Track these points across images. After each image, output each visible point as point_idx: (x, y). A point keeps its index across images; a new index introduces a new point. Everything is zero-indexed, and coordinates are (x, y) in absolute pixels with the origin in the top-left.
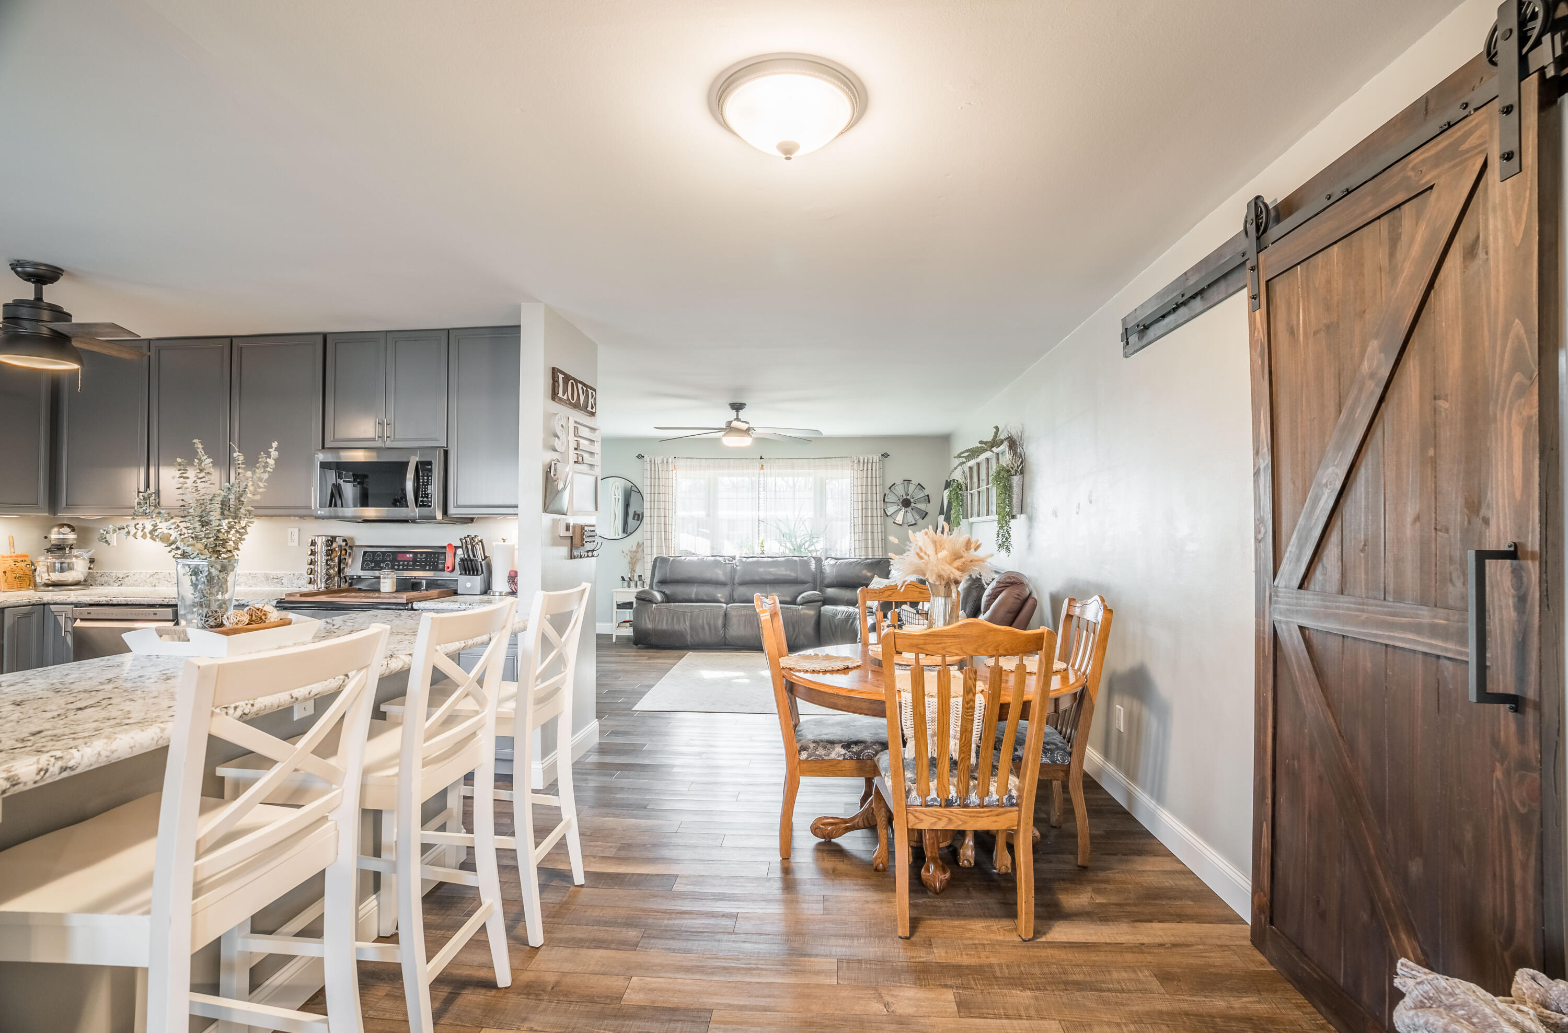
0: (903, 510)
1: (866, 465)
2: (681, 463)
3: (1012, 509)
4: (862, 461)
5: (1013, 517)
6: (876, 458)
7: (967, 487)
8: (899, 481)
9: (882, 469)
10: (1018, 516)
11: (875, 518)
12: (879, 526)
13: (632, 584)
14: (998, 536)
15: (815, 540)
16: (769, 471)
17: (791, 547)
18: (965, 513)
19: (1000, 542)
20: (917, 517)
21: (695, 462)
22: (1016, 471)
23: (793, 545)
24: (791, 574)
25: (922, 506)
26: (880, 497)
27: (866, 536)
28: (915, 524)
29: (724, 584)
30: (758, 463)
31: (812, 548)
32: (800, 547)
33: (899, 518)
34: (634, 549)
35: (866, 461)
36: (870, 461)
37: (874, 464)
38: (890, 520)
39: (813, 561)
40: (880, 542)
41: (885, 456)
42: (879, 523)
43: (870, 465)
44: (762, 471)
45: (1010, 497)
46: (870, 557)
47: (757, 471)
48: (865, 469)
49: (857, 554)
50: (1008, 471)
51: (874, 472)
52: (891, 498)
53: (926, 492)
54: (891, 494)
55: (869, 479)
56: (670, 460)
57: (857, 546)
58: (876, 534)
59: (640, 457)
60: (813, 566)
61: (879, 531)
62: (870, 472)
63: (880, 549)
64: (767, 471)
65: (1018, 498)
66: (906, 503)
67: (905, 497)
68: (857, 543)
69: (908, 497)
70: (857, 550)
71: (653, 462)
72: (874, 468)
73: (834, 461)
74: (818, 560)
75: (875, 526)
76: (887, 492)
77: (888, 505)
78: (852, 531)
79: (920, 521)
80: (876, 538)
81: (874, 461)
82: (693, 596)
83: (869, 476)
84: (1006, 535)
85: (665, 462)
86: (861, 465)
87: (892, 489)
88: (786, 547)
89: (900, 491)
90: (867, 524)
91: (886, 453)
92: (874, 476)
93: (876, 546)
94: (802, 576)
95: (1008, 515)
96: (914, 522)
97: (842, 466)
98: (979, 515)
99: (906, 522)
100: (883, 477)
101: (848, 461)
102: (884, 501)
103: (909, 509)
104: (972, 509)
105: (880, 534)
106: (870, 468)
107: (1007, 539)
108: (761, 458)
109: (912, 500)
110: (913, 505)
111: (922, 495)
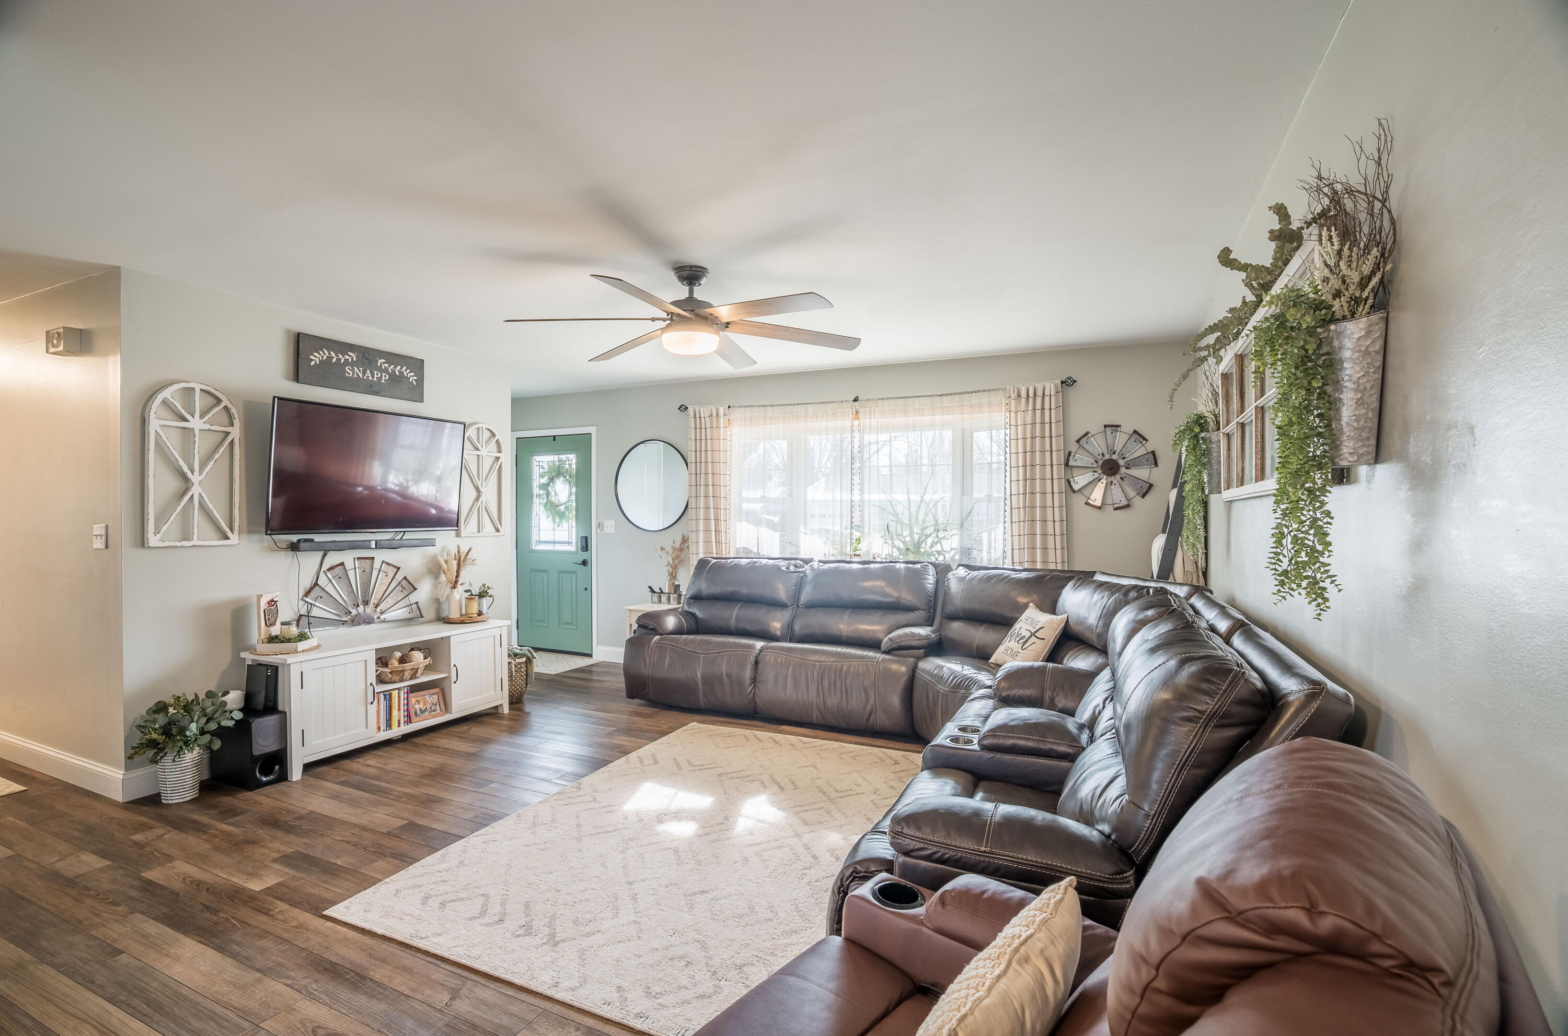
0: (1104, 481)
1: (1031, 400)
2: (737, 414)
3: (1335, 444)
4: (1024, 394)
5: (1342, 476)
6: (1051, 387)
7: (1218, 423)
8: (1095, 427)
9: (1064, 407)
10: (1363, 470)
11: (1049, 496)
12: (1057, 510)
13: (664, 598)
14: (1279, 543)
15: (941, 534)
16: (867, 421)
17: (902, 546)
18: (1215, 481)
19: (1285, 564)
20: (1132, 493)
21: (757, 412)
22: (1356, 301)
23: (904, 543)
24: (892, 593)
25: (1142, 473)
26: (1058, 458)
27: (1033, 528)
28: (1128, 506)
29: (781, 605)
30: (849, 408)
31: (938, 547)
32: (918, 545)
33: (1097, 496)
34: (677, 545)
35: (1031, 394)
36: (1040, 393)
37: (1047, 399)
38: (1078, 501)
39: (931, 570)
40: (1058, 538)
41: (1068, 383)
42: (1056, 504)
43: (1039, 400)
44: (856, 422)
45: (1331, 405)
46: (1039, 566)
47: (848, 423)
48: (1030, 407)
49: (1016, 559)
50: (1318, 306)
51: (1047, 412)
52: (1081, 459)
53: (1150, 447)
54: (1080, 451)
55: (1038, 426)
56: (721, 410)
57: (1016, 546)
58: (1050, 525)
59: (683, 408)
60: (930, 580)
61: (1057, 518)
62: (1038, 413)
63: (1059, 552)
64: (865, 421)
65: (1360, 403)
66: (1110, 468)
67: (1107, 457)
68: (1016, 539)
69: (1115, 457)
70: (1016, 552)
71: (698, 416)
72: (1047, 406)
73: (974, 398)
74: (943, 570)
75: (1050, 511)
76: (1074, 447)
77: (1076, 472)
78: (1008, 519)
79: (1138, 501)
80: (1050, 530)
81: (1047, 393)
82: (733, 623)
83: (1038, 420)
84: (1311, 540)
85: (714, 415)
86: (1023, 401)
87: (1083, 441)
88: (894, 546)
89: (1098, 445)
90: (1033, 507)
91: (1069, 378)
92: (1047, 420)
93: (1051, 544)
94: (907, 597)
95: (1320, 467)
96: (1124, 502)
97: (990, 405)
98: (1242, 483)
99: (1109, 501)
100: (1065, 421)
101: (1000, 398)
102: (1067, 464)
103: (1116, 479)
104: (1229, 471)
105: (1057, 524)
106: (1038, 406)
107: (1314, 555)
108: (856, 400)
109: (1121, 462)
110: (1123, 470)
111: (1142, 451)
